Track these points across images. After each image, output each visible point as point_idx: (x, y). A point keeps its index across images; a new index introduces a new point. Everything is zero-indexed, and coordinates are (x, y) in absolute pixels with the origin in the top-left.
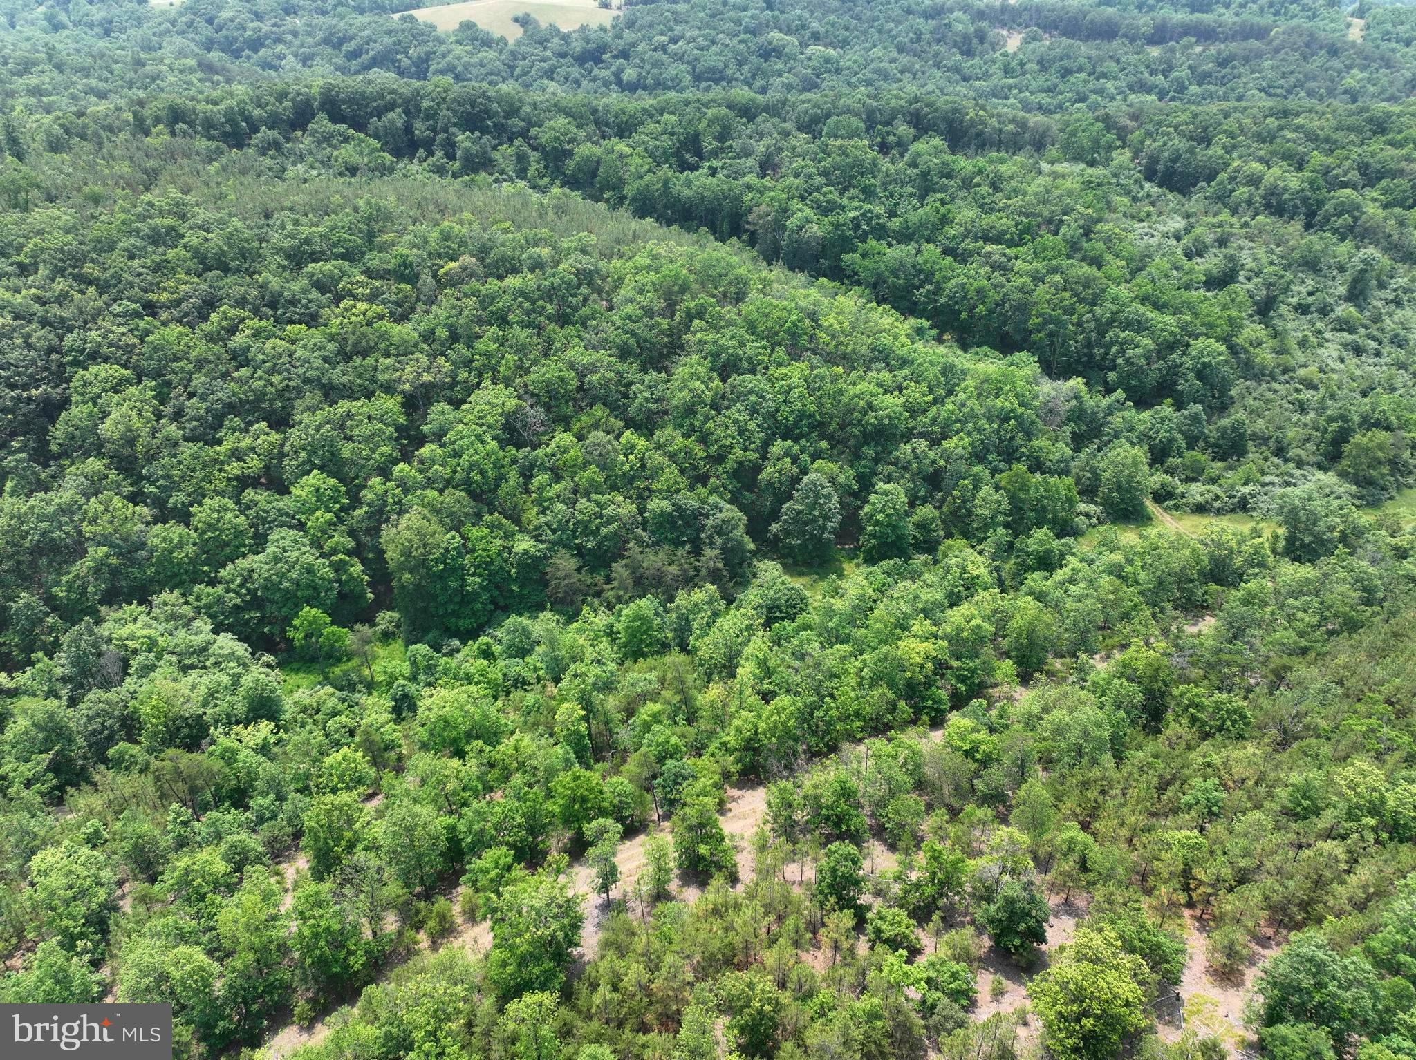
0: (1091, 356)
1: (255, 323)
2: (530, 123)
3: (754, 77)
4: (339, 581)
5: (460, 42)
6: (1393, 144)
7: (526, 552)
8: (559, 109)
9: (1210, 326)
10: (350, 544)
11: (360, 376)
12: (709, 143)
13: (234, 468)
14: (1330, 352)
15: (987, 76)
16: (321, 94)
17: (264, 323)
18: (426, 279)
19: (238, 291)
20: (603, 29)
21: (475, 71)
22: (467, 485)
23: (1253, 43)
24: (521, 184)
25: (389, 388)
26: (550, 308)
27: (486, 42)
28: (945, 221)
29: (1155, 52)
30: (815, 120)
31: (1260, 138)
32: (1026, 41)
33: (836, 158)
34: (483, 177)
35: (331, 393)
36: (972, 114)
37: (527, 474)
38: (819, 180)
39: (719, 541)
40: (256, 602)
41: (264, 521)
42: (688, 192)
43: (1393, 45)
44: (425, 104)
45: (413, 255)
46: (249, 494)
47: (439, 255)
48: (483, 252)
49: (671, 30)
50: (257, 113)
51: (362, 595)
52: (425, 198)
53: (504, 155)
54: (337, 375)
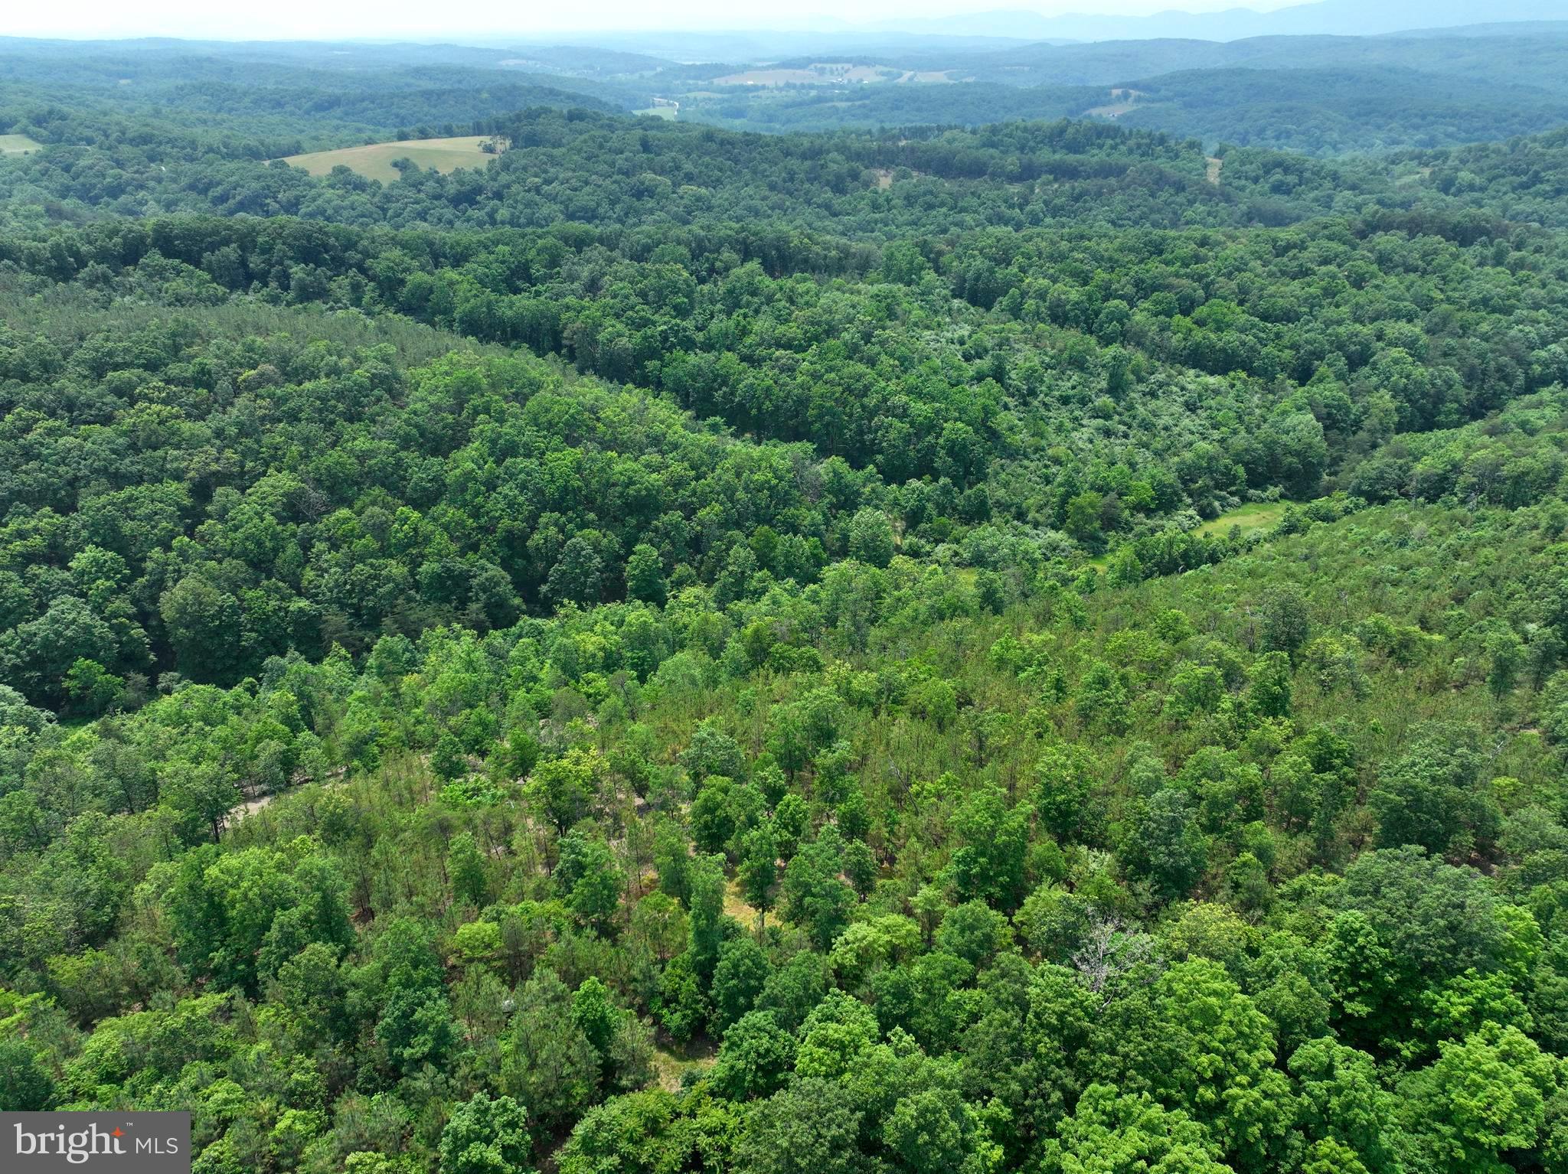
0: (863, 442)
1: (51, 423)
2: (367, 254)
3: (626, 214)
4: (120, 642)
5: (332, 186)
6: (1167, 263)
7: (301, 610)
8: (395, 242)
9: (962, 411)
10: (133, 610)
11: (150, 465)
12: (538, 270)
13: (17, 546)
14: (1080, 437)
15: (855, 211)
16: (155, 231)
17: (58, 423)
18: (224, 384)
19: (34, 395)
20: (478, 172)
21: (345, 213)
22: (243, 554)
23: (1113, 181)
24: (353, 310)
25: (178, 476)
26: (341, 407)
27: (360, 186)
28: (745, 332)
29: (1015, 189)
30: (648, 249)
31: (1052, 258)
32: (896, 179)
33: (652, 280)
34: (318, 305)
35: (118, 480)
36: (796, 242)
37: (306, 545)
38: (634, 299)
39: (483, 597)
40: (36, 662)
41: (46, 591)
42: (509, 313)
43: (1243, 182)
44: (260, 240)
45: (211, 362)
46: (34, 569)
47: (241, 365)
48: (284, 360)
49: (546, 172)
50: (85, 248)
51: (145, 658)
52: (244, 321)
53: (340, 285)
54: (126, 465)
